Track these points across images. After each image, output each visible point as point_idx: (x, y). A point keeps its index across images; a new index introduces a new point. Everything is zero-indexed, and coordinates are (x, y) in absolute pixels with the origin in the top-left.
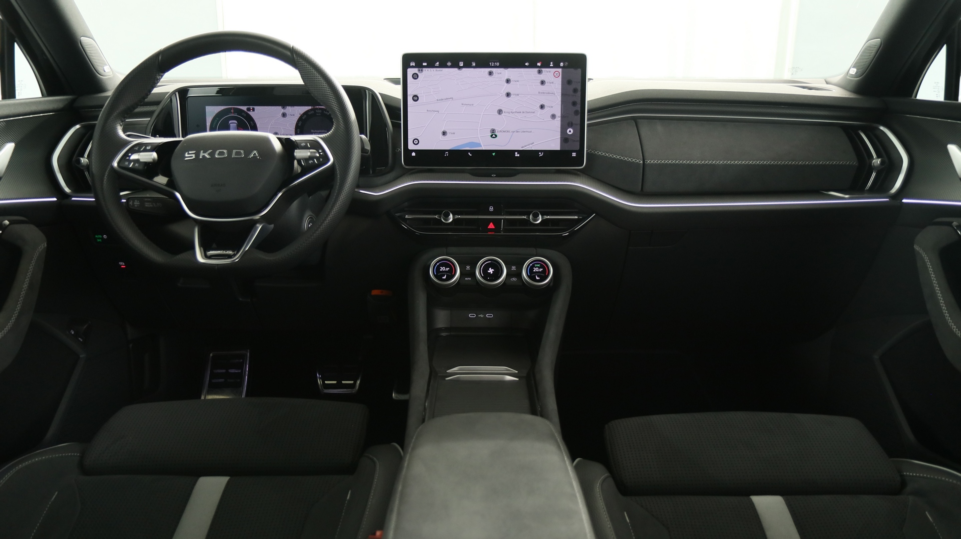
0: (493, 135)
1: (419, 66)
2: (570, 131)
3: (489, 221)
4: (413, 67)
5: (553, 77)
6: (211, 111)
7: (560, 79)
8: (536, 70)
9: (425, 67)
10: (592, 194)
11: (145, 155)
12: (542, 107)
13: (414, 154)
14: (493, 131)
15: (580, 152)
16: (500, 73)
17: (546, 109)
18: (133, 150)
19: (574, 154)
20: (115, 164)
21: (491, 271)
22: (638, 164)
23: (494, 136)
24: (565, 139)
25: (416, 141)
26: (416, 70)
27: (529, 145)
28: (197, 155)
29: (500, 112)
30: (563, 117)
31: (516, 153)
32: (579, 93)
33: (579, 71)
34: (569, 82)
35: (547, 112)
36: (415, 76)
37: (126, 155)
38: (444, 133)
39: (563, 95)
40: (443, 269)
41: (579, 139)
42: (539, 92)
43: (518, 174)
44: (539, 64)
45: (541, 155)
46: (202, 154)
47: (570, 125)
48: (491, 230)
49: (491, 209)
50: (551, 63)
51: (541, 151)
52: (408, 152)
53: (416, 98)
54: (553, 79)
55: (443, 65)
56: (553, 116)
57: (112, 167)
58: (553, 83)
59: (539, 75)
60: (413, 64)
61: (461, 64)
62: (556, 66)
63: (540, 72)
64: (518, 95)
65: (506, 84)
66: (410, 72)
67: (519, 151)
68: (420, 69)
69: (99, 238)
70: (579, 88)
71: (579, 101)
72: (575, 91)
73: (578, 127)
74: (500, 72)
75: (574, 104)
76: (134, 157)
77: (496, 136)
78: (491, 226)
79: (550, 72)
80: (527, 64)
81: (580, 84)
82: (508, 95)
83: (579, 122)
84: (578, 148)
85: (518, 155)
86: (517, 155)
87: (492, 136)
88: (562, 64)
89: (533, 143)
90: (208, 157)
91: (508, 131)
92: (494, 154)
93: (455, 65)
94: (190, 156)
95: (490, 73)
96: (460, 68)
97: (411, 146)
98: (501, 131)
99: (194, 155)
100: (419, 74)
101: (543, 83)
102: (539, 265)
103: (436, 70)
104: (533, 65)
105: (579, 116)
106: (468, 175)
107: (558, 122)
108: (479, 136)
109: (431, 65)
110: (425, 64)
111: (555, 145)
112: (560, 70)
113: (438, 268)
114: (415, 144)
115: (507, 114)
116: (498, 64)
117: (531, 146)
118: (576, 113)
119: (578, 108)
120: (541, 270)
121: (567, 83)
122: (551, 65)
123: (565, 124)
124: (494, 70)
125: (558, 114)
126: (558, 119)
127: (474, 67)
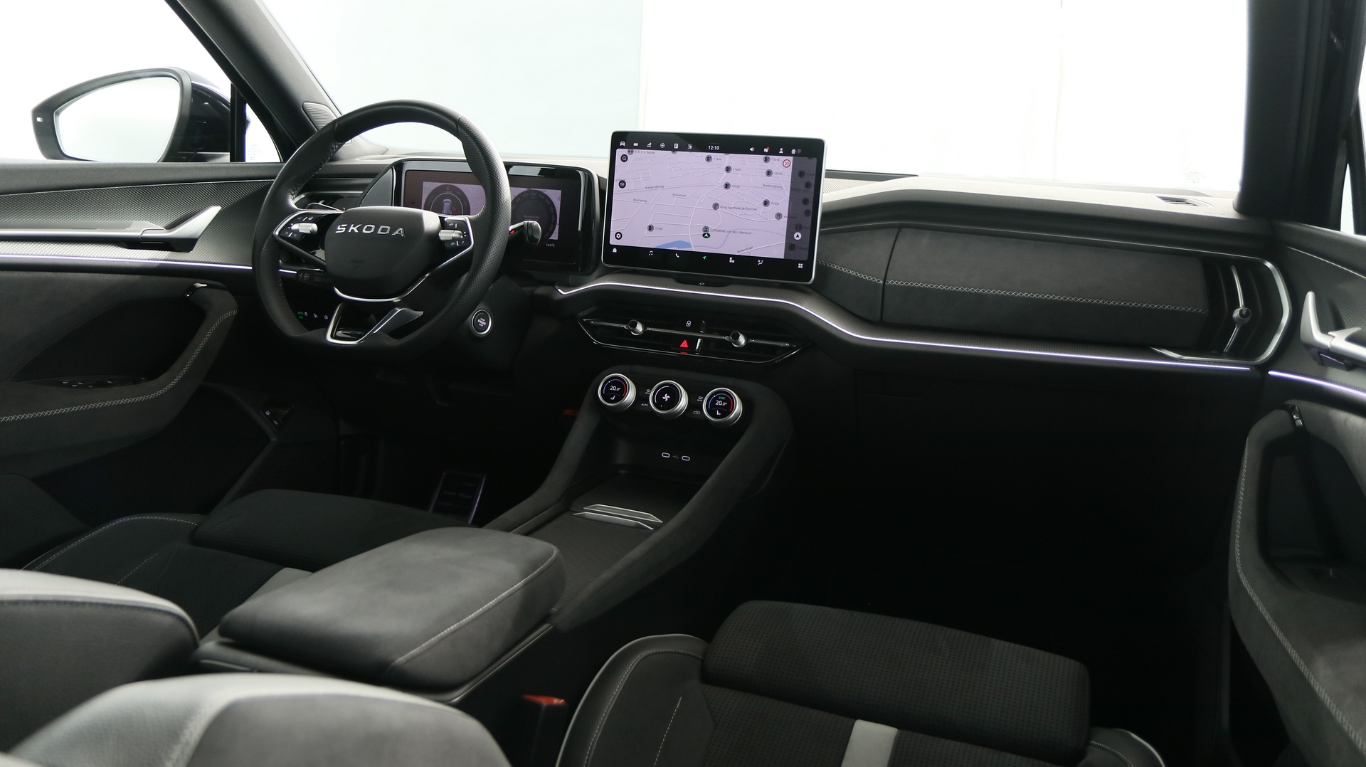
0: (706, 234)
1: (630, 147)
2: (798, 236)
3: (683, 338)
4: (622, 147)
5: (782, 166)
6: (428, 187)
7: (790, 169)
8: (762, 157)
9: (636, 148)
10: (809, 318)
11: (305, 226)
12: (766, 203)
13: (615, 250)
14: (706, 229)
15: (808, 264)
16: (720, 159)
17: (771, 206)
18: (295, 221)
19: (800, 266)
20: (277, 233)
21: (666, 397)
22: (876, 284)
23: (706, 235)
24: (790, 245)
25: (619, 235)
26: (625, 151)
27: (747, 249)
28: (347, 228)
29: (716, 206)
30: (790, 217)
31: (731, 258)
32: (812, 189)
33: (814, 160)
34: (801, 174)
35: (772, 210)
36: (624, 159)
37: (289, 224)
38: (650, 228)
39: (792, 189)
40: (613, 388)
41: (807, 246)
42: (764, 185)
43: (730, 284)
44: (766, 150)
45: (760, 263)
46: (352, 228)
47: (799, 228)
48: (684, 349)
49: (689, 324)
50: (781, 149)
51: (761, 258)
52: (609, 247)
53: (623, 184)
54: (782, 169)
55: (656, 147)
56: (779, 216)
57: (273, 236)
58: (781, 174)
59: (765, 164)
60: (622, 144)
61: (676, 146)
62: (787, 153)
63: (766, 160)
64: (738, 186)
65: (725, 172)
66: (620, 152)
67: (734, 257)
68: (631, 150)
69: (301, 315)
70: (813, 182)
71: (811, 200)
72: (808, 185)
73: (809, 232)
74: (719, 157)
75: (805, 201)
76: (295, 227)
77: (709, 235)
78: (684, 344)
79: (778, 160)
80: (751, 149)
81: (814, 177)
82: (727, 186)
83: (809, 225)
84: (805, 258)
85: (733, 261)
86: (731, 261)
87: (704, 235)
88: (794, 151)
89: (752, 248)
90: (356, 231)
91: (723, 231)
92: (705, 258)
93: (669, 148)
94: (341, 229)
95: (708, 159)
96: (674, 150)
97: (613, 241)
98: (715, 230)
99: (344, 229)
100: (628, 156)
101: (769, 173)
102: (723, 398)
103: (648, 152)
104: (759, 151)
105: (810, 218)
106: (671, 281)
107: (783, 223)
108: (689, 234)
109: (642, 147)
110: (636, 144)
111: (778, 252)
112: (791, 158)
113: (609, 387)
114: (617, 238)
115: (724, 210)
116: (718, 148)
117: (749, 251)
118: (807, 213)
119: (810, 207)
120: (725, 404)
121: (798, 174)
122: (781, 152)
123: (793, 226)
124: (712, 155)
125: (785, 213)
126: (784, 220)
127: (690, 151)
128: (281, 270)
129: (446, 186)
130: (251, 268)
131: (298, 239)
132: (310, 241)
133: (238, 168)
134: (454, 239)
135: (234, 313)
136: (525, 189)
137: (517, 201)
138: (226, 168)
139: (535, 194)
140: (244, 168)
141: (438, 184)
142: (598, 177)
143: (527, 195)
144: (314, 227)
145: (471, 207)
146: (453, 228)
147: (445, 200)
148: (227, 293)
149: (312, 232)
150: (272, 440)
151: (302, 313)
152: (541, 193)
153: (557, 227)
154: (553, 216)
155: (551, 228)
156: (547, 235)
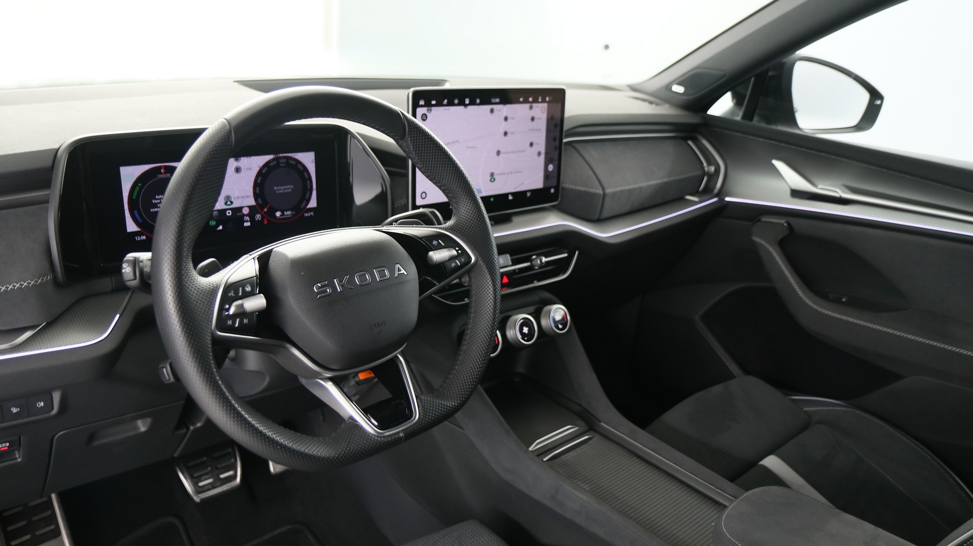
1: (428, 105)
2: (551, 167)
4: (422, 106)
5: (540, 111)
7: (545, 114)
8: (527, 106)
9: (434, 105)
12: (531, 144)
14: (492, 175)
15: (557, 188)
16: (500, 111)
17: (535, 146)
19: (552, 191)
21: (526, 330)
22: (600, 194)
23: (493, 180)
24: (547, 176)
26: (425, 110)
27: (520, 185)
28: (331, 286)
29: (498, 153)
30: (547, 153)
32: (558, 129)
33: (560, 105)
34: (552, 118)
35: (536, 149)
36: (424, 117)
37: (222, 310)
39: (547, 131)
41: (556, 174)
42: (530, 130)
44: (530, 100)
45: (529, 194)
46: (338, 284)
47: (551, 161)
50: (540, 98)
51: (529, 191)
54: (540, 115)
55: (451, 104)
56: (539, 154)
58: (540, 119)
59: (530, 111)
60: (422, 102)
61: (467, 101)
62: (543, 101)
63: (531, 108)
64: (513, 133)
65: (504, 122)
66: (420, 111)
67: (513, 194)
68: (429, 108)
70: (559, 123)
71: (558, 136)
72: (556, 126)
73: (556, 162)
74: (499, 109)
75: (555, 139)
76: (235, 308)
77: (495, 180)
79: (538, 107)
80: (521, 99)
81: (559, 119)
82: (506, 134)
84: (555, 184)
85: (512, 198)
86: (510, 197)
87: (491, 180)
88: (547, 99)
89: (523, 183)
90: (349, 286)
91: (504, 173)
92: (492, 200)
93: (462, 104)
94: (322, 290)
95: (492, 111)
96: (466, 105)
97: (419, 202)
98: (498, 174)
99: (327, 288)
100: (428, 115)
101: (533, 119)
102: (557, 313)
103: (444, 109)
104: (526, 101)
105: (557, 151)
107: (542, 159)
109: (440, 104)
110: (434, 102)
111: (540, 184)
112: (546, 105)
114: (422, 198)
115: (504, 155)
116: (498, 100)
118: (556, 148)
119: (557, 143)
121: (550, 118)
122: (540, 100)
123: (548, 161)
124: (495, 107)
125: (543, 151)
126: (543, 156)
127: (479, 104)
129: (160, 167)
136: (271, 157)
137: (264, 171)
139: (285, 161)
141: (146, 167)
143: (275, 162)
144: (261, 299)
152: (291, 158)
153: (314, 193)
154: (308, 182)
155: (308, 195)
156: (304, 204)
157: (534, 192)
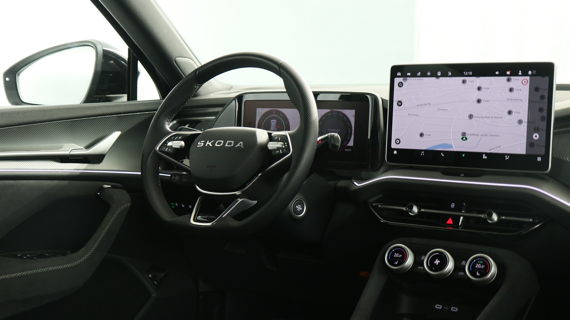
0: (464, 137)
1: (404, 76)
2: (536, 136)
3: (448, 216)
4: (399, 77)
5: (521, 84)
6: (260, 112)
7: (527, 87)
8: (505, 78)
9: (409, 76)
10: (547, 199)
11: (176, 143)
12: (510, 113)
13: (395, 152)
14: (464, 134)
15: (545, 157)
16: (473, 82)
17: (513, 115)
18: (170, 140)
19: (539, 159)
20: (158, 149)
21: (437, 262)
23: (464, 139)
24: (530, 144)
25: (398, 141)
26: (401, 80)
27: (496, 148)
28: (205, 143)
29: (471, 117)
30: (529, 122)
31: (484, 155)
32: (546, 100)
33: (547, 79)
34: (537, 89)
35: (515, 117)
36: (401, 85)
37: (166, 142)
38: (422, 135)
39: (530, 101)
40: (396, 255)
41: (544, 144)
42: (507, 99)
43: (484, 175)
44: (508, 73)
45: (507, 158)
46: (208, 143)
47: (537, 130)
48: (450, 225)
49: (453, 205)
50: (520, 71)
51: (508, 155)
52: (391, 150)
53: (400, 103)
54: (521, 86)
55: (424, 75)
56: (520, 122)
57: (155, 151)
58: (520, 90)
59: (508, 83)
60: (399, 74)
61: (439, 74)
62: (525, 74)
63: (509, 80)
64: (488, 101)
65: (477, 91)
66: (397, 80)
67: (487, 154)
68: (405, 78)
69: (173, 205)
70: (546, 95)
71: (545, 108)
72: (542, 97)
73: (544, 133)
74: (472, 80)
75: (541, 110)
76: (170, 144)
77: (466, 139)
78: (450, 221)
79: (518, 80)
80: (497, 73)
81: (547, 91)
82: (479, 101)
83: (545, 127)
84: (543, 153)
85: (486, 157)
86: (484, 157)
87: (462, 139)
88: (530, 73)
89: (500, 146)
90: (211, 145)
91: (477, 135)
92: (463, 155)
93: (434, 75)
94: (201, 144)
95: (464, 82)
96: (437, 77)
97: (394, 145)
98: (471, 134)
99: (203, 144)
100: (404, 83)
101: (511, 90)
102: (482, 262)
103: (418, 79)
104: (502, 74)
105: (545, 122)
106: (439, 174)
107: (524, 127)
108: (451, 138)
109: (414, 75)
110: (409, 74)
111: (521, 149)
112: (528, 78)
113: (393, 254)
114: (397, 143)
115: (478, 119)
116: (471, 73)
117: (498, 149)
118: (543, 118)
119: (545, 113)
120: (483, 267)
121: (534, 90)
122: (520, 73)
123: (532, 129)
124: (467, 79)
125: (525, 119)
126: (525, 125)
127: (450, 76)
128: (160, 174)
129: (273, 110)
130: (140, 173)
131: (172, 152)
132: (180, 153)
133: (132, 105)
134: (278, 149)
135: (129, 205)
136: (329, 110)
137: (323, 119)
138: (125, 105)
139: (336, 113)
140: (135, 105)
141: (267, 109)
142: (382, 99)
143: (330, 114)
144: (182, 143)
145: (290, 124)
146: (277, 141)
147: (272, 121)
148: (124, 191)
149: (181, 147)
150: (152, 295)
151: (173, 204)
152: (340, 112)
153: (353, 136)
154: (349, 129)
155: (348, 137)
156: (345, 143)
157: (514, 157)
